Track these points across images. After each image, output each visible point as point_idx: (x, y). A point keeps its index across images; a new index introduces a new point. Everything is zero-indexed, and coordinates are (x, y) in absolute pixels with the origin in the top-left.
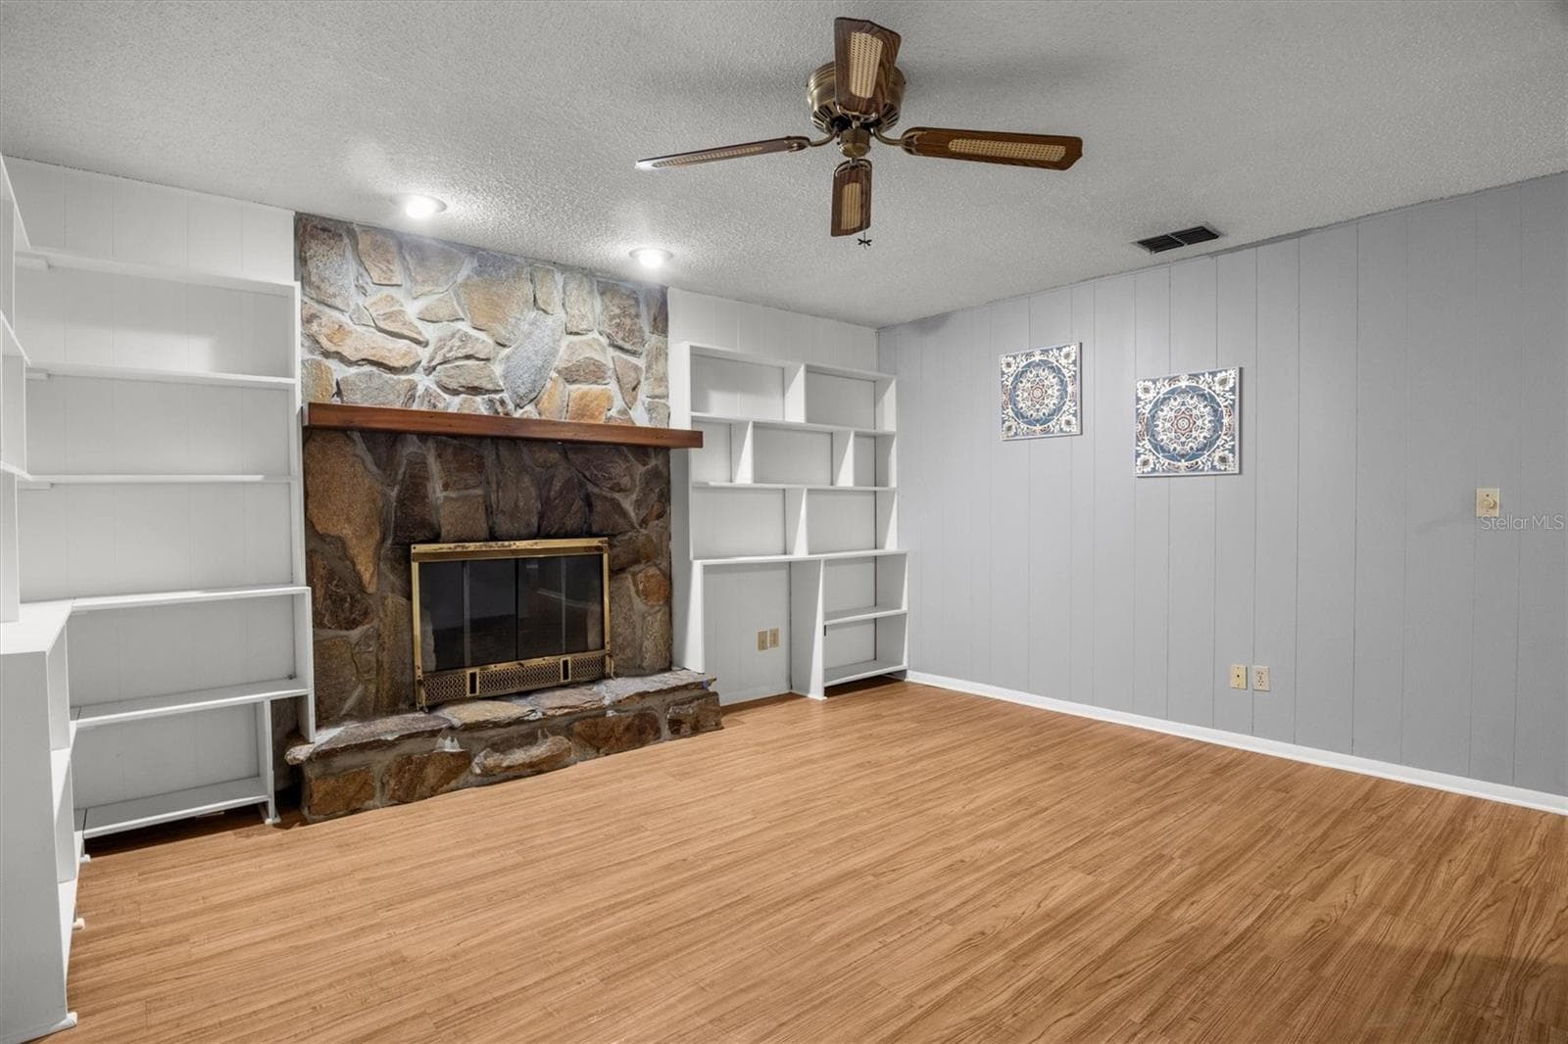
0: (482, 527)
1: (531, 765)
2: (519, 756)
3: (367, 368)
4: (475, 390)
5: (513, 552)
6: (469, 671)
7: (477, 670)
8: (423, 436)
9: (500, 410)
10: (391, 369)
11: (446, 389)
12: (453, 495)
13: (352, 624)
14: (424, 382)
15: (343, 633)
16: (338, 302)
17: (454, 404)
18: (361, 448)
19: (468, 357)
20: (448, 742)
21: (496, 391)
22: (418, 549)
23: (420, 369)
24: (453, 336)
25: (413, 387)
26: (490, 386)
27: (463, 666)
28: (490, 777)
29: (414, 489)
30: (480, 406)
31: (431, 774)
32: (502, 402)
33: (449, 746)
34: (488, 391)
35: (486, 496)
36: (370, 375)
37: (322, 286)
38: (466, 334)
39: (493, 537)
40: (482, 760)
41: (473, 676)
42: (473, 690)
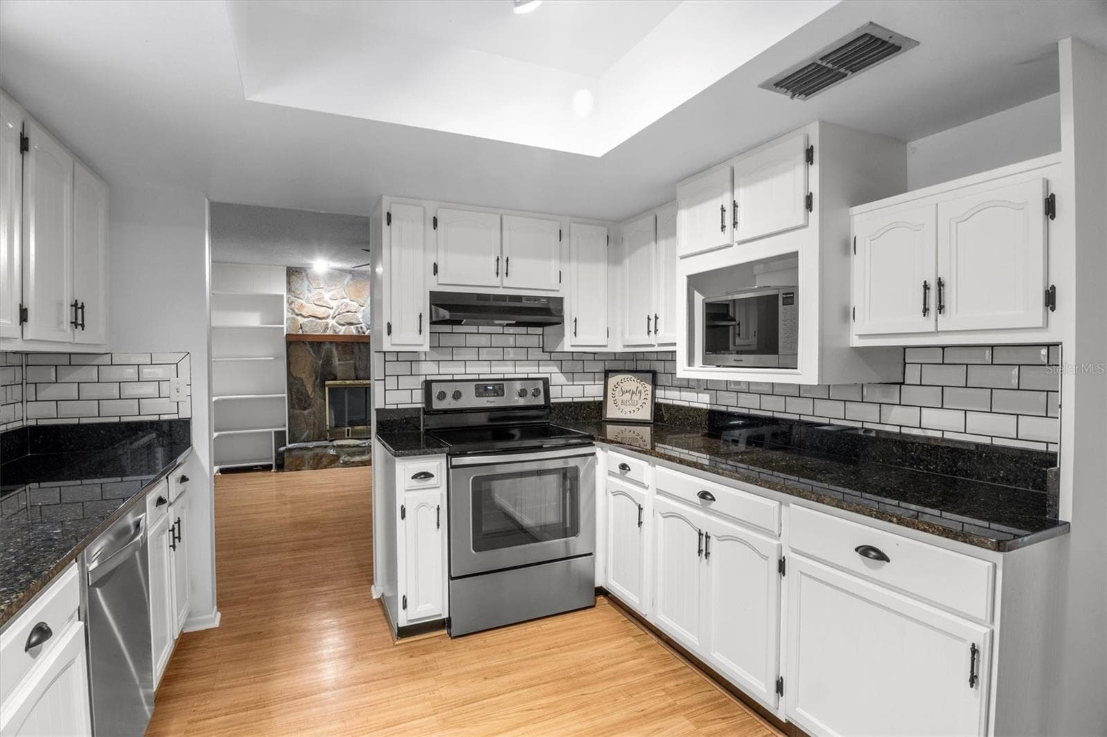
0: (353, 375)
1: (362, 462)
2: (357, 459)
3: (311, 319)
4: (351, 324)
5: (364, 384)
6: (346, 429)
7: (350, 428)
8: (331, 343)
9: (360, 330)
10: (319, 318)
11: (340, 324)
12: (342, 363)
13: (305, 409)
14: (331, 322)
15: (302, 411)
16: (301, 296)
17: (342, 331)
18: (308, 347)
19: (348, 312)
20: (332, 451)
21: (359, 324)
22: (328, 383)
23: (330, 317)
24: (342, 305)
25: (327, 324)
26: (356, 322)
27: (344, 426)
28: (346, 464)
29: (328, 361)
30: (353, 330)
31: (325, 461)
32: (361, 328)
33: (332, 452)
34: (356, 324)
35: (355, 363)
36: (311, 321)
37: (296, 291)
38: (347, 304)
39: (357, 379)
40: (344, 458)
41: (348, 430)
42: (348, 435)
